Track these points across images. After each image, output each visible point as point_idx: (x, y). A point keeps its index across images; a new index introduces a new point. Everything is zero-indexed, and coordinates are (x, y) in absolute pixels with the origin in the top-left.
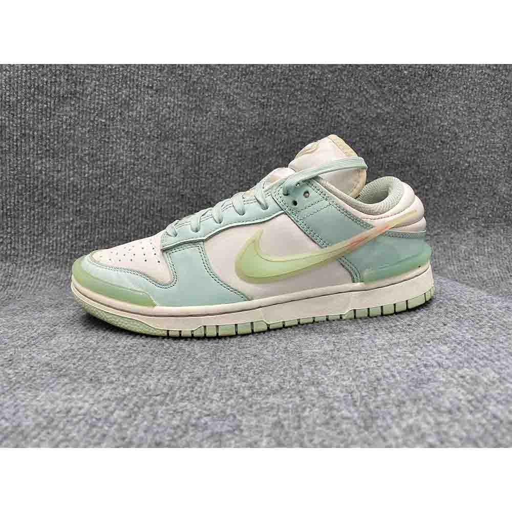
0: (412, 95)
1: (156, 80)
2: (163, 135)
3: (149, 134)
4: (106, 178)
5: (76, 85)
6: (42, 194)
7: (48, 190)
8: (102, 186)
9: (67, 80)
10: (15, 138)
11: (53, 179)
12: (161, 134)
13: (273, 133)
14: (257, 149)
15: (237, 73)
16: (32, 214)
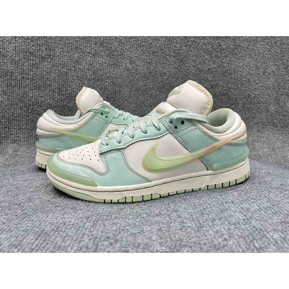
0: (227, 59)
1: (93, 49)
2: (96, 78)
3: (89, 77)
4: (66, 100)
5: (51, 51)
6: (33, 109)
7: (36, 106)
8: (64, 105)
9: (46, 48)
10: (18, 79)
11: (39, 101)
12: (95, 78)
13: (154, 78)
14: (146, 86)
15: (136, 45)
16: (28, 119)
